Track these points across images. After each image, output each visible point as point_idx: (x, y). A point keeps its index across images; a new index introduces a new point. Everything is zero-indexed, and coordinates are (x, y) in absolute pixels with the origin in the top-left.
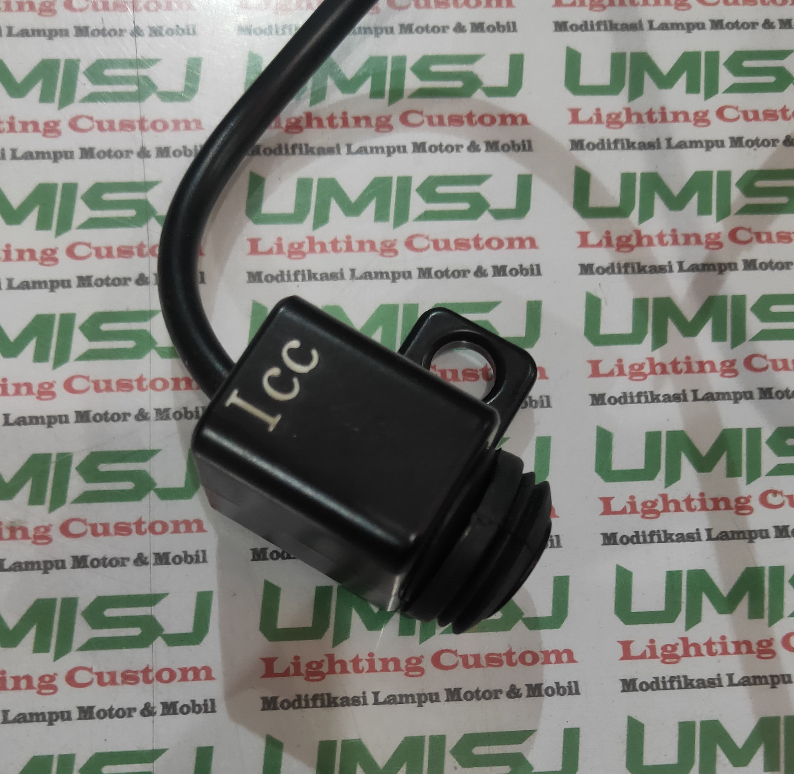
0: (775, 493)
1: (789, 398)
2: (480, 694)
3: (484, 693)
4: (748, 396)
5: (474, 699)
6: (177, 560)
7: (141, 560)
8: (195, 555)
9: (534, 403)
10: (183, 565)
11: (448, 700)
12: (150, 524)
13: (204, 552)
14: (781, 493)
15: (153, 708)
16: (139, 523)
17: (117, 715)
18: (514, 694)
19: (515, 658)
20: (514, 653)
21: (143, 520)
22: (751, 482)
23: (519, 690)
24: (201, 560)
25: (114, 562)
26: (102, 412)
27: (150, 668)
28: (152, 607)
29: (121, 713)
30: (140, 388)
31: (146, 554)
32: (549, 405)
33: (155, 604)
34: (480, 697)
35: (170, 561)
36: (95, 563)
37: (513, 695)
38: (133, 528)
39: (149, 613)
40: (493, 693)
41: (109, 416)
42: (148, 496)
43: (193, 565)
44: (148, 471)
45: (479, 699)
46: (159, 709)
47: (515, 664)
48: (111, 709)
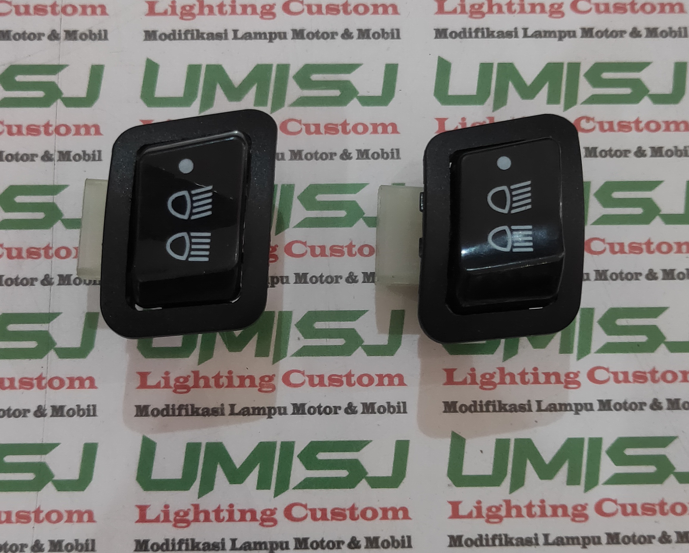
0: (588, 119)
1: (607, 37)
2: (324, 278)
3: (327, 277)
4: (572, 34)
5: (319, 282)
6: (77, 157)
7: (47, 157)
8: (92, 154)
9: (386, 35)
10: (82, 162)
11: (296, 283)
12: (56, 127)
13: (99, 152)
14: (593, 119)
15: (52, 279)
16: (47, 126)
17: (22, 284)
18: (351, 279)
19: (355, 250)
20: (354, 246)
21: (51, 123)
22: (568, 108)
23: (356, 277)
24: (97, 158)
25: (25, 158)
26: (20, 32)
27: (51, 246)
28: (55, 196)
29: (25, 282)
30: (54, 13)
31: (52, 152)
32: (398, 37)
33: (56, 194)
34: (323, 281)
35: (72, 158)
36: (10, 158)
37: (350, 281)
38: (42, 129)
39: (51, 201)
40: (335, 278)
41: (27, 36)
42: (55, 104)
43: (91, 163)
44: (57, 83)
45: (322, 283)
46: (56, 280)
47: (355, 255)
48: (17, 278)
